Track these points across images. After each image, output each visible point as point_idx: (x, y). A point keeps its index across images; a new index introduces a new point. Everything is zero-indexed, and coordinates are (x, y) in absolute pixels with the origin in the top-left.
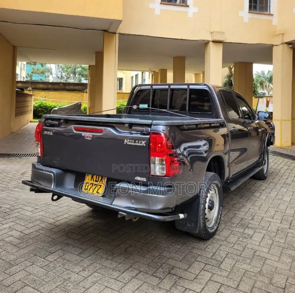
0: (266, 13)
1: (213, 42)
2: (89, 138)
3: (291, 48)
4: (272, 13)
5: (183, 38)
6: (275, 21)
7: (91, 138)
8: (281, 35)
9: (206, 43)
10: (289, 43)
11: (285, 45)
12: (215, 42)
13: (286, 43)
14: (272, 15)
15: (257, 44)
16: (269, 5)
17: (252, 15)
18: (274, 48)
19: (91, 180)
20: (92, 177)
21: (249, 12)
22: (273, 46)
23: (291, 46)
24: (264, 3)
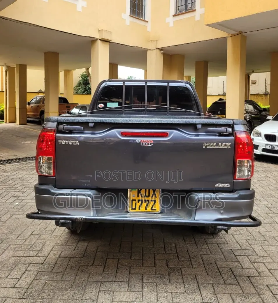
0: (141, 18)
1: (101, 40)
2: (148, 144)
3: (162, 53)
4: (146, 19)
5: (72, 33)
6: (149, 27)
7: (151, 145)
8: (155, 41)
9: (93, 41)
10: (161, 49)
11: (158, 50)
12: (103, 40)
13: (159, 49)
14: (147, 22)
15: (136, 47)
16: (144, 12)
17: (132, 19)
18: (148, 52)
19: (138, 196)
20: (139, 192)
21: (130, 16)
22: (147, 50)
23: (162, 52)
24: (141, 10)
